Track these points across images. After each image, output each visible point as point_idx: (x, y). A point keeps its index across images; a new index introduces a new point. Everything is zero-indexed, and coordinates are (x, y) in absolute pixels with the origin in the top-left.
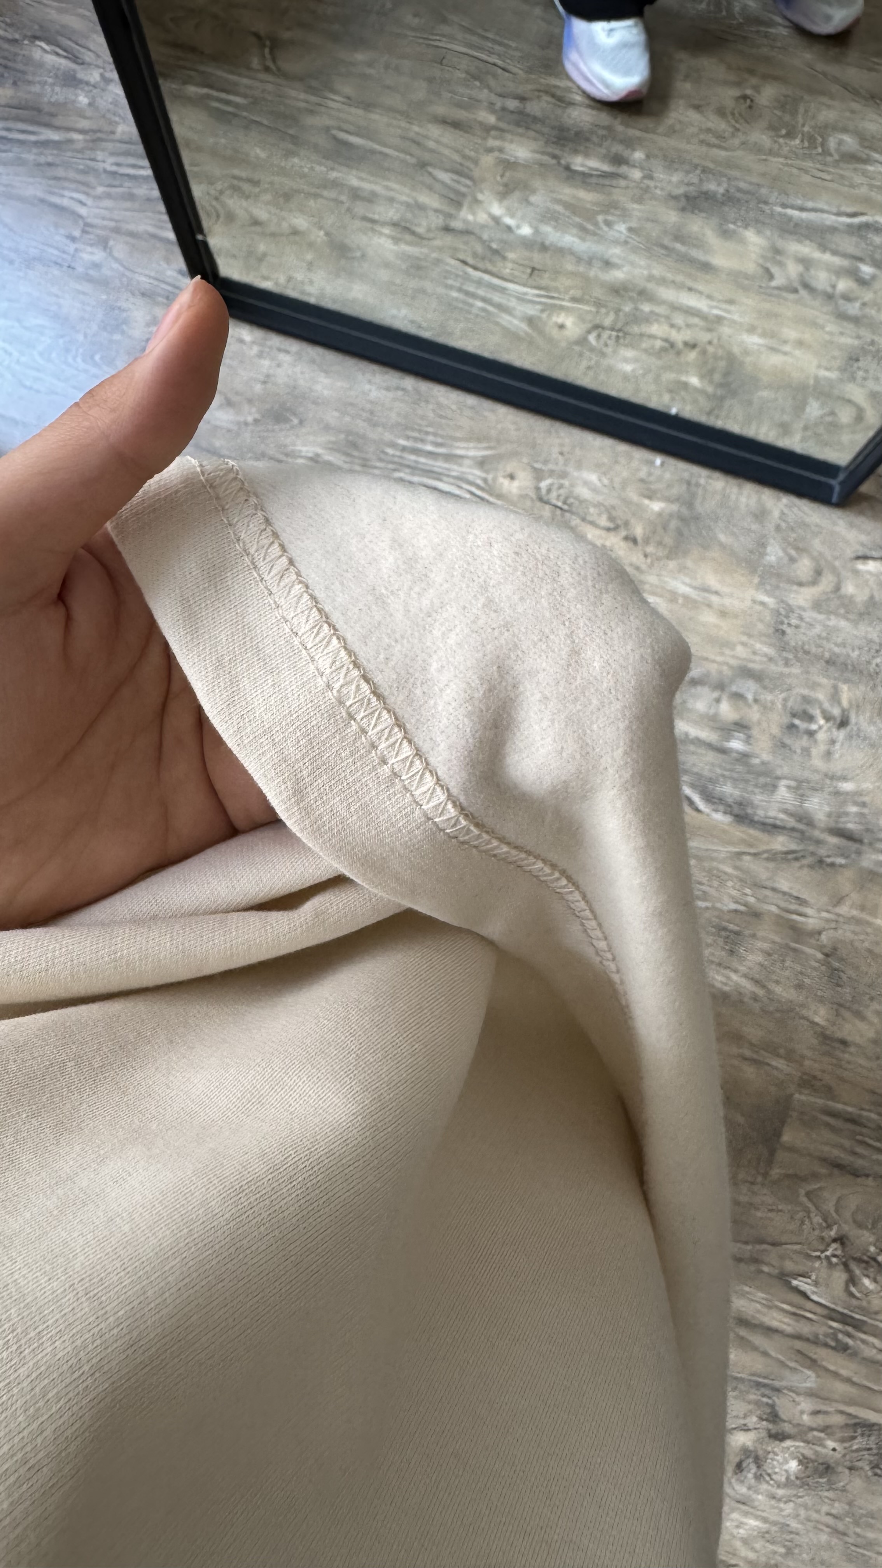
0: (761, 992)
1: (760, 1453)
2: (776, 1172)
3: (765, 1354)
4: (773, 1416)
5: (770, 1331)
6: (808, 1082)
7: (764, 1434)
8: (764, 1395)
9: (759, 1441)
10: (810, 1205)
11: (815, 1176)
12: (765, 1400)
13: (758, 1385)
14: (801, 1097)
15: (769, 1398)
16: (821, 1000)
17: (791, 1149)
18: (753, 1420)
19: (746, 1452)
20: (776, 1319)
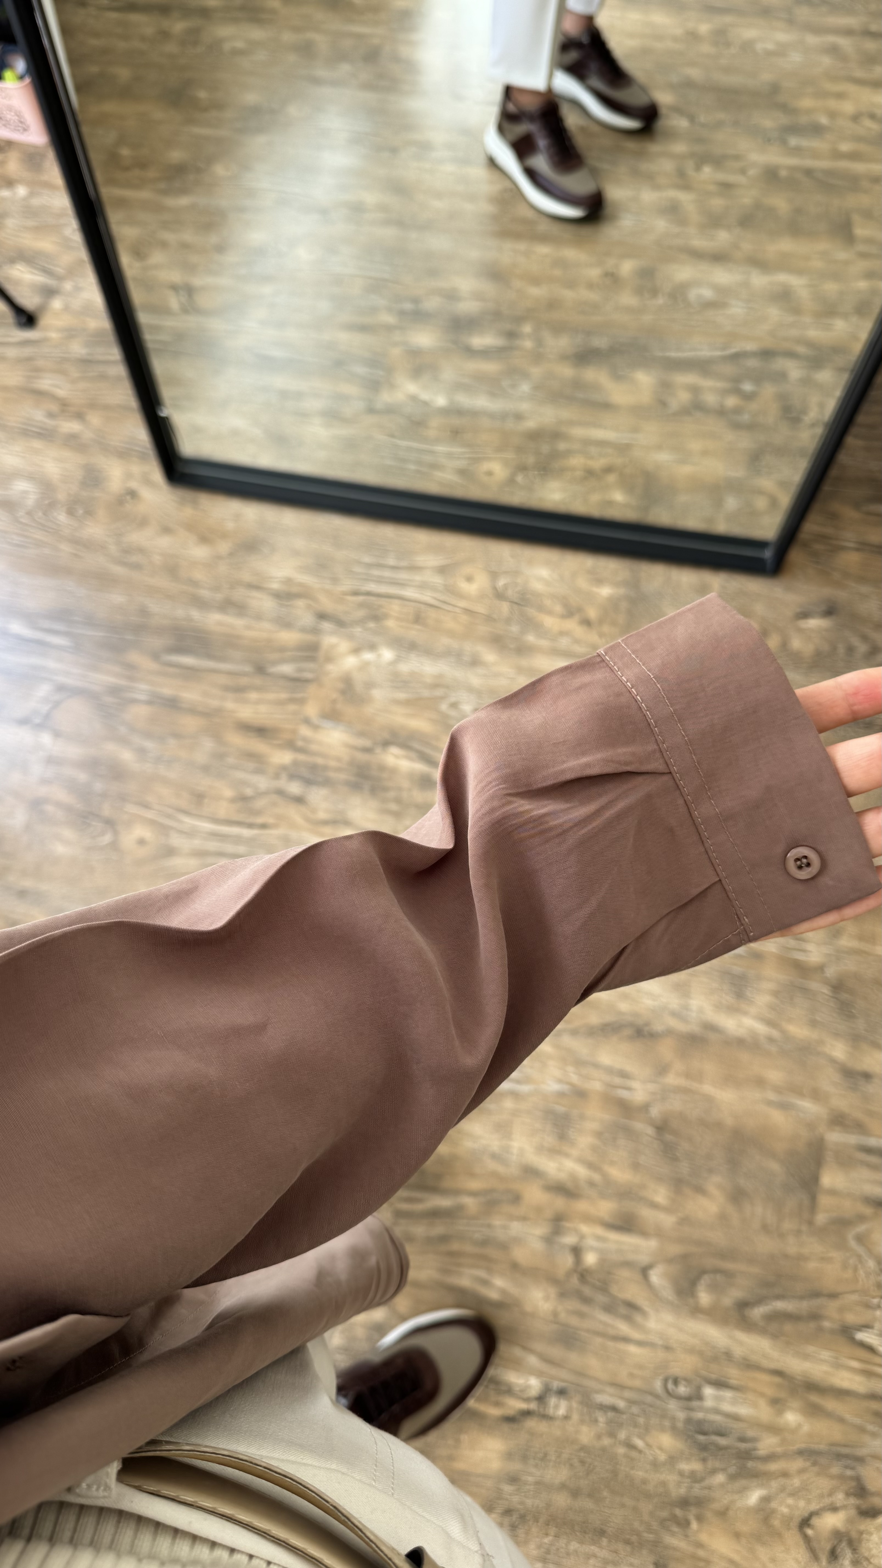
0: (775, 1033)
1: (854, 1535)
2: (821, 1218)
3: (841, 1420)
4: (860, 1490)
5: (842, 1394)
6: (839, 1120)
7: (853, 1512)
8: (846, 1467)
9: (850, 1521)
10: (860, 1250)
11: (862, 1218)
12: (849, 1473)
13: (839, 1456)
14: (835, 1137)
15: (853, 1468)
16: (837, 1035)
17: (833, 1192)
18: (839, 1498)
19: (838, 1535)
20: (846, 1380)
